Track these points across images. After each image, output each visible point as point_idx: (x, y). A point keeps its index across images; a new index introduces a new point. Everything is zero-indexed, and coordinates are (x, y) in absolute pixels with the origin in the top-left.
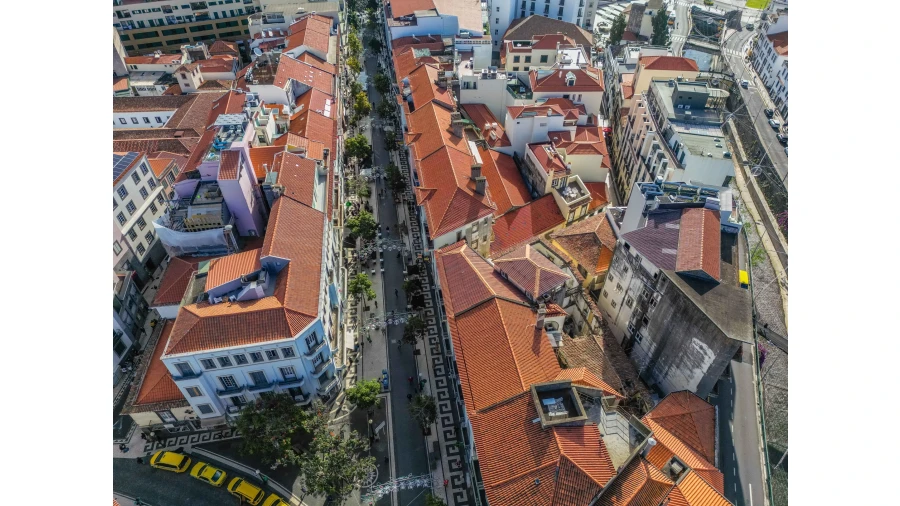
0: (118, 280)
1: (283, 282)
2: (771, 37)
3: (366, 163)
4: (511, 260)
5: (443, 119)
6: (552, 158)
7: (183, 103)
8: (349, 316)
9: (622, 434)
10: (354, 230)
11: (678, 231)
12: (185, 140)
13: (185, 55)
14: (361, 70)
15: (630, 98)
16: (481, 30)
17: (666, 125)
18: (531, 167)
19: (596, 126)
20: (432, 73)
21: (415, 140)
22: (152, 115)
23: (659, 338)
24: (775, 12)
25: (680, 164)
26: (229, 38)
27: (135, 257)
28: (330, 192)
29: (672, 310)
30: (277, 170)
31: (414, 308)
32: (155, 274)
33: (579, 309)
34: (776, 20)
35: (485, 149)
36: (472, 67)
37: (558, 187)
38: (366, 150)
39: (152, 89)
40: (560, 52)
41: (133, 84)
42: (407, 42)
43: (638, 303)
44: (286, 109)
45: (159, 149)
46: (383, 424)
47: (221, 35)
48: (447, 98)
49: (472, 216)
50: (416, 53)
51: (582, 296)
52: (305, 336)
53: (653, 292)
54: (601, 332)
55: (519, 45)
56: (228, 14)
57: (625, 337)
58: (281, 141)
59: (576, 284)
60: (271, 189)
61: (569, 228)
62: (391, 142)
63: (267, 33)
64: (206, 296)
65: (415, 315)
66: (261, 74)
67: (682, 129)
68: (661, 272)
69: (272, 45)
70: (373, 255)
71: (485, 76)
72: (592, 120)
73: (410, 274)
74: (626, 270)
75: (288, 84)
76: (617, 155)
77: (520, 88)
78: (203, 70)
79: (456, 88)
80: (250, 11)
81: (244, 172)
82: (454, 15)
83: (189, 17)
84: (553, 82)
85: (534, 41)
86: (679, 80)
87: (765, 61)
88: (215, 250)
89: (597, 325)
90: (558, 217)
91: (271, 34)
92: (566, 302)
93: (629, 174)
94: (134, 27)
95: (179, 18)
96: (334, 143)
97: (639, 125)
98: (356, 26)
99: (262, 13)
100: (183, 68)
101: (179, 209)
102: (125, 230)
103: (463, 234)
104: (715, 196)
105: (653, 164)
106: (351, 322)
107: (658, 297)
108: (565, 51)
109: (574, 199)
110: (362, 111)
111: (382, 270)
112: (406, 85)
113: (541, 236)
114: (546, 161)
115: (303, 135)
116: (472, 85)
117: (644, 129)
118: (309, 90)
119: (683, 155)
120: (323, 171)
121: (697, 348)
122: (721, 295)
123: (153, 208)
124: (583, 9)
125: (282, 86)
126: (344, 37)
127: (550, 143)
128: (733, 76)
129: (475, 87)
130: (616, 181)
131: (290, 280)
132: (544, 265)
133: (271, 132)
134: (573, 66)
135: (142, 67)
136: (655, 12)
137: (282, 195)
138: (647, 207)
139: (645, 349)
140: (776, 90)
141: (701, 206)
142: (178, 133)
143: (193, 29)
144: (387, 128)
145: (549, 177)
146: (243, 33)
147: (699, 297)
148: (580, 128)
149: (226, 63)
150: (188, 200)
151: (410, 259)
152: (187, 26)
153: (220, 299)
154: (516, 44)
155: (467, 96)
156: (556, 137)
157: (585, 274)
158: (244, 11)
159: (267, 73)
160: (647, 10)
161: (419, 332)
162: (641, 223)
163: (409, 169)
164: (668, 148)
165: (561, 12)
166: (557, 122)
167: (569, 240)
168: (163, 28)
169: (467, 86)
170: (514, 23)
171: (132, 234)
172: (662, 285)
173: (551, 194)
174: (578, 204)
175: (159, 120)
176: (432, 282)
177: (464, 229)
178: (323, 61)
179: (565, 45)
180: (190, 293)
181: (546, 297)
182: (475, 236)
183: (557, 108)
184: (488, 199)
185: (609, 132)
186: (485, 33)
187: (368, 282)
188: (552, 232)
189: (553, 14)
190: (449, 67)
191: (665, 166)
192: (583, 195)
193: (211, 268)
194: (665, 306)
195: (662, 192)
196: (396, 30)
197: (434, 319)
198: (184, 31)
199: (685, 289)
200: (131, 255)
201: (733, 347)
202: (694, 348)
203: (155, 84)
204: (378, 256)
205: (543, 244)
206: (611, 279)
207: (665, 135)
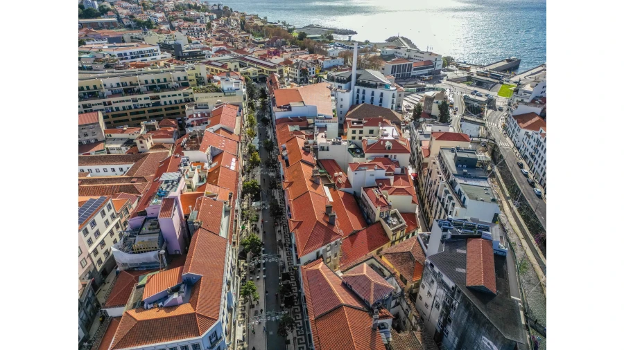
0: (81, 286)
1: (196, 292)
2: (515, 117)
3: (256, 198)
4: (354, 275)
5: (307, 171)
6: (378, 197)
7: (139, 159)
8: (240, 312)
10: (246, 247)
11: (465, 255)
12: (138, 184)
13: (143, 127)
14: (255, 135)
15: (428, 156)
16: (331, 114)
17: (452, 178)
18: (366, 203)
19: (407, 174)
20: (301, 142)
21: (289, 186)
22: (117, 167)
23: (459, 334)
24: (515, 102)
25: (463, 205)
26: (172, 116)
27: (95, 268)
28: (232, 223)
29: (466, 314)
30: (198, 210)
31: (286, 306)
32: (107, 280)
33: (403, 309)
34: (517, 107)
35: (335, 190)
36: (326, 137)
37: (384, 217)
38: (256, 189)
39: (119, 149)
40: (381, 128)
41: (107, 146)
42: (285, 121)
43: (443, 307)
44: (206, 165)
45: (120, 191)
47: (167, 115)
48: (311, 158)
49: (326, 241)
50: (291, 128)
51: (404, 299)
52: (209, 335)
53: (452, 301)
54: (419, 328)
55: (355, 124)
56: (173, 102)
57: (436, 331)
58: (201, 188)
59: (399, 290)
60: (193, 223)
61: (393, 247)
62: (273, 183)
63: (197, 115)
64: (143, 303)
65: (286, 312)
66: (192, 143)
67: (462, 181)
68: (456, 286)
69: (199, 123)
70: (258, 266)
71: (334, 143)
72: (404, 170)
73: (283, 279)
74: (432, 282)
75: (208, 150)
76: (422, 192)
77: (357, 150)
78: (153, 137)
79: (316, 150)
80: (187, 101)
81: (176, 212)
82: (314, 105)
83: (148, 104)
84: (378, 147)
85: (365, 122)
86: (458, 149)
87: (514, 132)
88: (151, 265)
89: (416, 322)
90: (385, 238)
91: (199, 115)
92: (393, 303)
93: (431, 207)
94: (112, 111)
95: (141, 105)
96: (236, 188)
97: (435, 176)
98: (253, 108)
99: (195, 103)
100: (141, 137)
101: (130, 236)
102: (91, 250)
103: (321, 253)
104: (487, 230)
105: (446, 203)
106: (241, 317)
107: (456, 303)
108: (384, 128)
109: (395, 225)
110: (254, 164)
111: (264, 276)
112: (284, 149)
113: (374, 252)
114: (375, 200)
115: (215, 184)
116: (326, 148)
117: (438, 179)
118: (221, 153)
119: (465, 199)
120: (228, 208)
121: (486, 343)
122: (498, 304)
123: (111, 233)
124: (395, 100)
125: (204, 151)
126: (245, 116)
127: (377, 187)
128: (494, 140)
129: (328, 150)
130: (423, 210)
131: (201, 291)
132: (376, 279)
133: (195, 182)
134: (390, 138)
135: (114, 136)
136: (440, 102)
137: (200, 227)
138: (444, 237)
139: (451, 341)
140: (523, 150)
141: (479, 237)
142: (133, 180)
143: (149, 111)
144: (271, 174)
145: (377, 211)
146: (181, 113)
147: (483, 307)
148: (396, 176)
149: (169, 133)
150: (137, 230)
151: (284, 267)
152: (146, 110)
153: (152, 305)
154: (353, 123)
155: (323, 155)
156: (381, 183)
157: (405, 282)
158: (183, 101)
159: (196, 142)
160: (435, 101)
161: (288, 326)
162: (440, 248)
163: (285, 203)
164: (455, 193)
165: (381, 101)
166: (381, 174)
167: (393, 256)
168: (131, 111)
169: (323, 149)
170: (352, 107)
171: (96, 252)
172: (458, 296)
173: (379, 221)
174: (398, 229)
175: (121, 170)
176: (299, 287)
177: (321, 250)
178: (231, 133)
179: (384, 124)
180: (131, 301)
181: (379, 304)
182: (328, 254)
183: (380, 164)
184: (337, 228)
185: (416, 177)
186: (334, 116)
187: (254, 287)
188: (381, 250)
189: (376, 103)
190: (311, 137)
191: (453, 204)
192: (401, 223)
193: (148, 281)
194: (462, 311)
195: (452, 227)
196: (278, 114)
197: (300, 315)
198: (144, 112)
199: (473, 300)
200: (93, 267)
201: (510, 345)
202: (484, 344)
203: (122, 146)
204: (262, 266)
205: (376, 259)
206: (423, 287)
207: (452, 184)
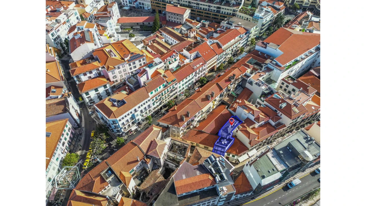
1: (121, 106)
7: (182, 41)
9: (115, 192)
19: (276, 129)
30: (153, 79)
35: (225, 108)
42: (256, 54)
44: (187, 60)
46: (116, 150)
49: (173, 124)
50: (249, 60)
52: (112, 120)
55: (289, 79)
56: (226, 13)
71: (257, 83)
79: (245, 81)
80: (233, 14)
83: (214, 10)
85: (295, 81)
91: (225, 28)
94: (198, 9)
95: (211, 10)
100: (190, 30)
102: (130, 71)
118: (199, 57)
120: (167, 85)
122: (171, 197)
125: (191, 53)
129: (252, 85)
132: (159, 149)
134: (291, 102)
137: (145, 87)
141: (213, 176)
147: (166, 191)
149: (208, 31)
155: (248, 85)
159: (193, 46)
166: (252, 117)
167: (197, 152)
169: (251, 82)
179: (304, 91)
182: (174, 129)
203: (186, 30)
